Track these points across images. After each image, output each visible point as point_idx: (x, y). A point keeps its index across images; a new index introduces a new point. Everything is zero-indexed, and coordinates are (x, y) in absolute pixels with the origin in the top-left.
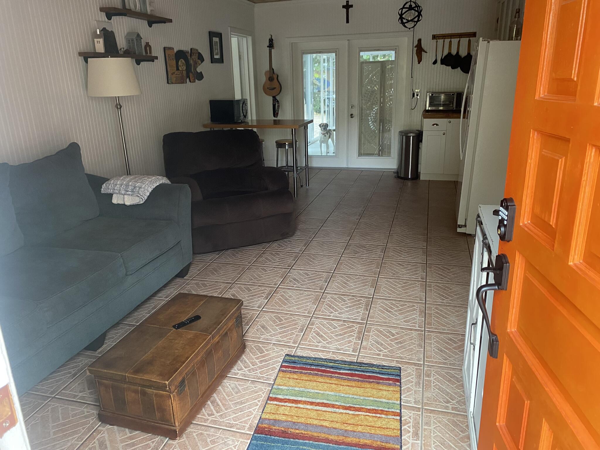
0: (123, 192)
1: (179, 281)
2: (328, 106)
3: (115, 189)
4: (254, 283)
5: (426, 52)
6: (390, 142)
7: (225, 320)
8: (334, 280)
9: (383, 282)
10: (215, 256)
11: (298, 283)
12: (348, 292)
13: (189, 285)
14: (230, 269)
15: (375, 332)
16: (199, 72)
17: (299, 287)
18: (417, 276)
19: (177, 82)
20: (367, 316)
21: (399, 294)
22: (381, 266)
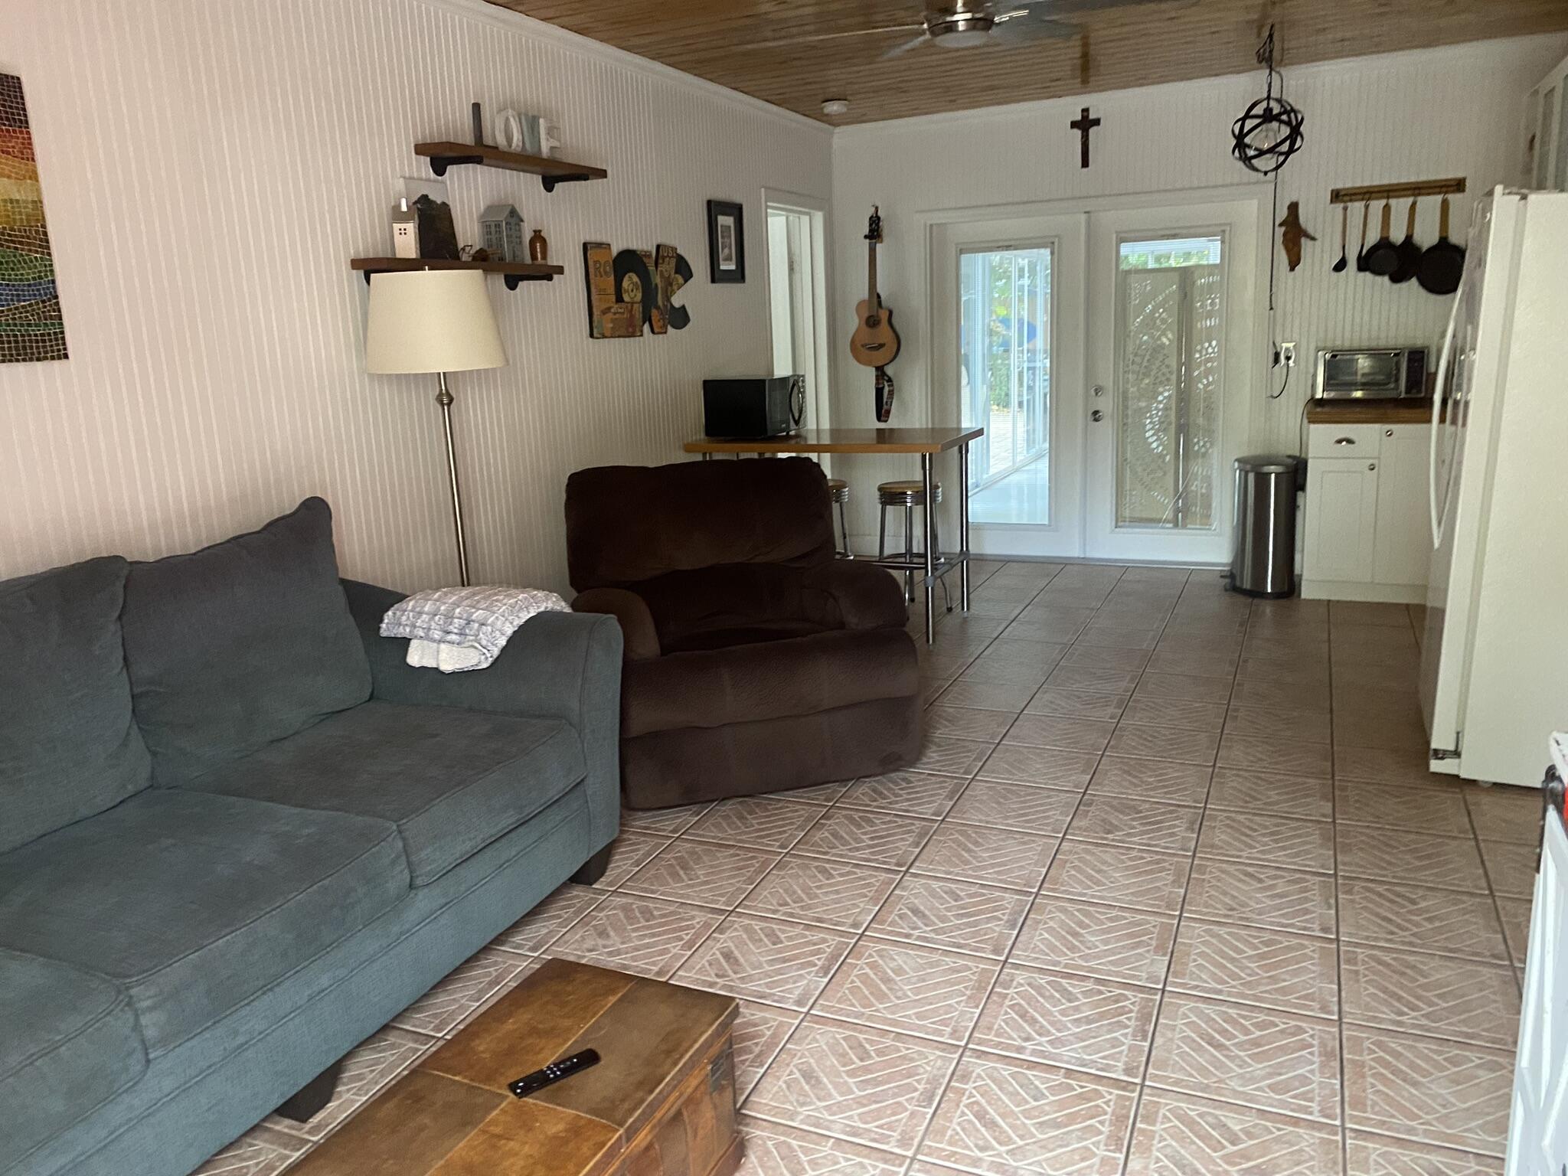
0: (437, 634)
1: (577, 897)
2: (1030, 388)
3: (415, 627)
4: (792, 915)
5: (1313, 239)
6: (1209, 487)
7: (672, 1073)
8: (1038, 922)
9: (1195, 937)
10: (686, 818)
11: (926, 925)
12: (1081, 968)
13: (603, 909)
14: (725, 864)
15: (1170, 1121)
16: (677, 305)
17: (926, 939)
18: (1306, 921)
19: (617, 334)
20: (1144, 1059)
21: (1250, 982)
22: (1187, 878)
